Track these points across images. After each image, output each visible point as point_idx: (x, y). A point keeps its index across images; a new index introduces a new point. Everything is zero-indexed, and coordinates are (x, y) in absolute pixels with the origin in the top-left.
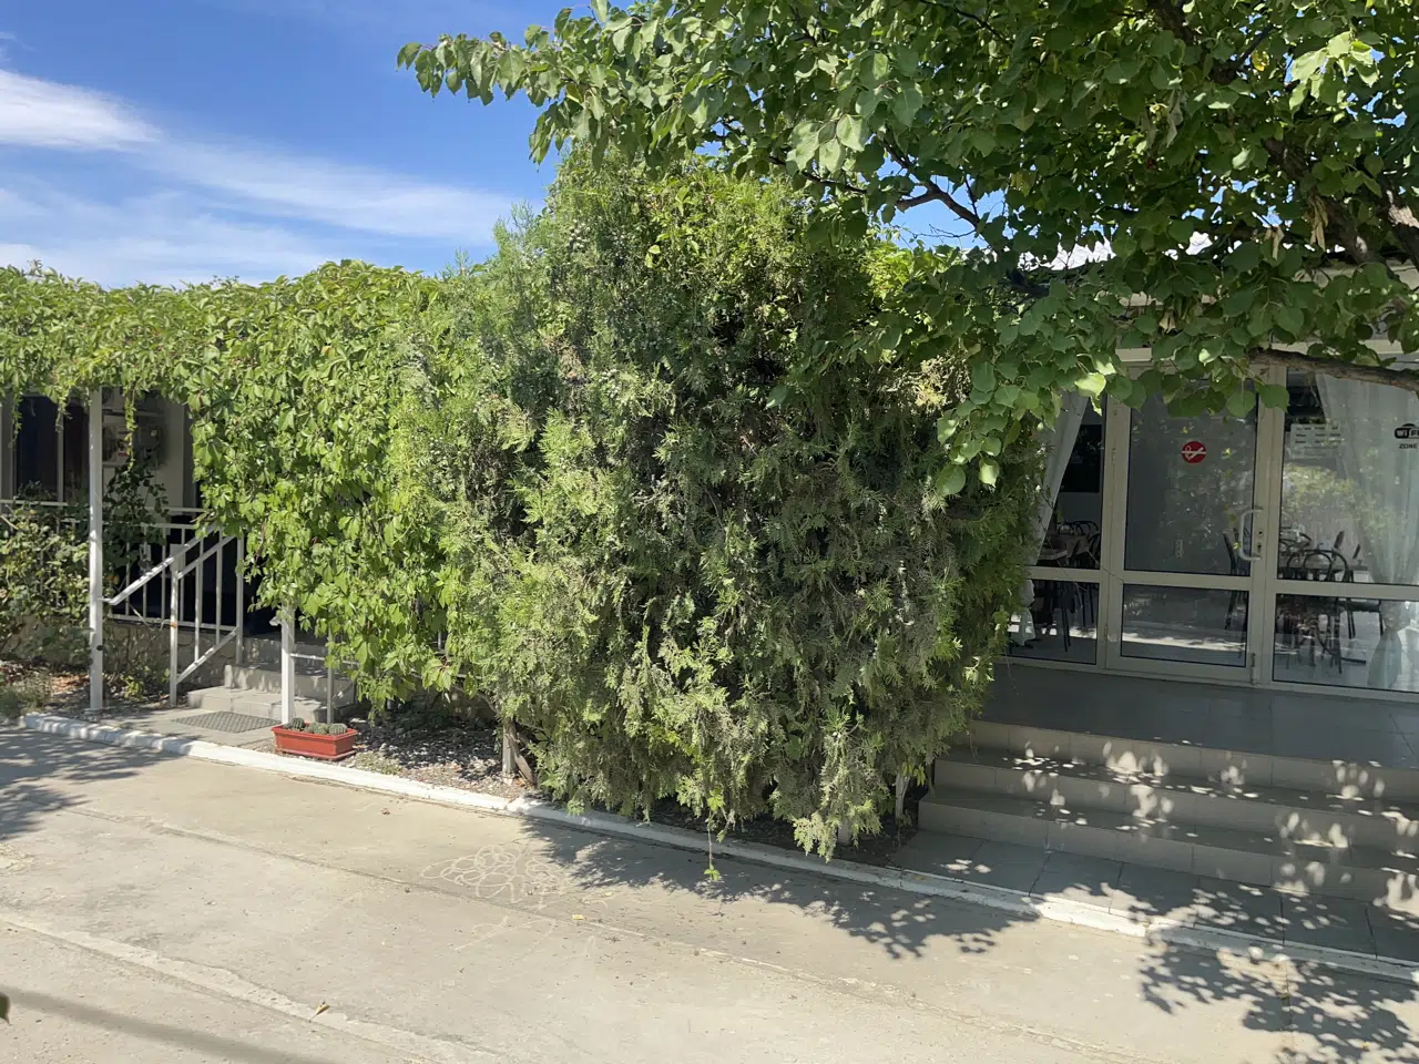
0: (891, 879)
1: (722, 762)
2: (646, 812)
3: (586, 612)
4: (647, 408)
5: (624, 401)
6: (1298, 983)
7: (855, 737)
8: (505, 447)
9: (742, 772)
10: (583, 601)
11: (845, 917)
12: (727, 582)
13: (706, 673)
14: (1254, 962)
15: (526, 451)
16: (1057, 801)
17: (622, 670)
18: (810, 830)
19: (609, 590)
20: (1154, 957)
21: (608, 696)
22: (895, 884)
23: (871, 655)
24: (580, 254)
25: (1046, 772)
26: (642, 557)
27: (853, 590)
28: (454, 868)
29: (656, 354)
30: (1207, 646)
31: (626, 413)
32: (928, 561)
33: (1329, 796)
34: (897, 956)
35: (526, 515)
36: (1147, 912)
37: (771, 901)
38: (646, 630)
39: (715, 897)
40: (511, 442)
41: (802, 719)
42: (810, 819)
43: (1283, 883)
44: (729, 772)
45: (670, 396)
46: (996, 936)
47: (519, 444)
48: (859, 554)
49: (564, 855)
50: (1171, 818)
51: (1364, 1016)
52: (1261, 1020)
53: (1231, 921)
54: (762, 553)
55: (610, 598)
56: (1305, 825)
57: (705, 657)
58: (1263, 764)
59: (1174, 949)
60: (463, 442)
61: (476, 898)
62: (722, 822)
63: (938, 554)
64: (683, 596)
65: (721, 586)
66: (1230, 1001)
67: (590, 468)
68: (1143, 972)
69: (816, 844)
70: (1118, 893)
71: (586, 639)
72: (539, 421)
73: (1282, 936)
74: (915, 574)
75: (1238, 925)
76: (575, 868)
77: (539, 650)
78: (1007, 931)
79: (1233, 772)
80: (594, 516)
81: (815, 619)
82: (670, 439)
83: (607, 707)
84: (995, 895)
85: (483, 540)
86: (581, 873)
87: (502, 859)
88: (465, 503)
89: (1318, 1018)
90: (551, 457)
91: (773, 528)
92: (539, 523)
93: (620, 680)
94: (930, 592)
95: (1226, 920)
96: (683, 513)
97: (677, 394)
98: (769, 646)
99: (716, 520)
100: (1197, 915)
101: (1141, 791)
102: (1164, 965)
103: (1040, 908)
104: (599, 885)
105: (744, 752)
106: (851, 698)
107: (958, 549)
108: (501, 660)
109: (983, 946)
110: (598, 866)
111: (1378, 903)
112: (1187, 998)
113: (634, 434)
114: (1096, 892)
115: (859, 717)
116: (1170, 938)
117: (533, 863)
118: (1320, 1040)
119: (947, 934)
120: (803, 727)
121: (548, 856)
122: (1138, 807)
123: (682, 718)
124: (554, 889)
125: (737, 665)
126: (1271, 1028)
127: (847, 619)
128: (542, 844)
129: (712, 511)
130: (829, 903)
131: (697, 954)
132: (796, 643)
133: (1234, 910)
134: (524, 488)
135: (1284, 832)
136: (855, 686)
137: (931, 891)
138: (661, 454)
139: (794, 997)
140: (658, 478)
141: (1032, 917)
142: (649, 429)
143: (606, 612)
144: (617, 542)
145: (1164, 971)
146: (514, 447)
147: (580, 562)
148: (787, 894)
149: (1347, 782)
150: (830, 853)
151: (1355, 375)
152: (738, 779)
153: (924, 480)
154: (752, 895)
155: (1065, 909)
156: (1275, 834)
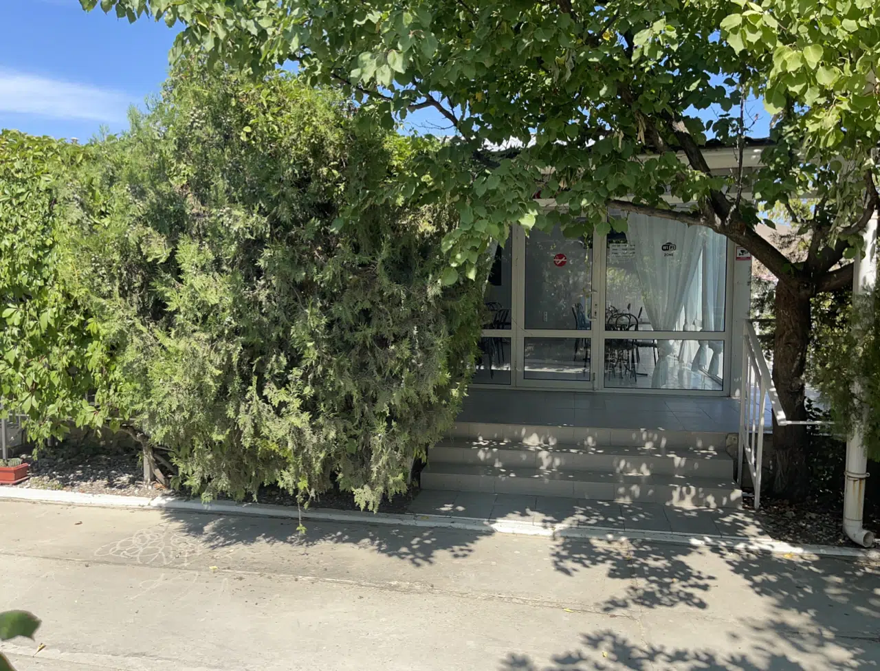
0: (408, 521)
1: (307, 458)
2: (255, 496)
3: (213, 368)
4: (252, 233)
5: (235, 228)
6: (634, 551)
7: (391, 436)
8: (149, 260)
9: (319, 464)
10: (211, 362)
11: (384, 547)
12: (309, 344)
13: (297, 403)
14: (609, 542)
15: (166, 262)
16: (497, 465)
17: (238, 406)
18: (364, 496)
19: (229, 354)
20: (558, 546)
21: (228, 423)
22: (412, 523)
23: (399, 385)
24: (198, 130)
25: (491, 448)
26: (251, 331)
27: (387, 346)
28: (118, 548)
29: (255, 198)
30: (566, 371)
31: (237, 237)
32: (431, 327)
33: (639, 449)
34: (418, 565)
35: (166, 306)
36: (551, 522)
37: (336, 542)
38: (255, 379)
39: (302, 544)
40: (154, 257)
41: (357, 427)
42: (363, 488)
43: (619, 498)
44: (310, 465)
45: (266, 226)
46: (472, 546)
47: (161, 258)
48: (391, 324)
49: (196, 530)
50: (559, 468)
51: (669, 565)
52: (618, 573)
53: (595, 521)
54: (329, 326)
55: (230, 358)
56: (628, 465)
57: (294, 394)
58: (605, 434)
59: (568, 540)
60: (117, 257)
61: (139, 565)
62: (306, 496)
63: (436, 322)
64: (279, 355)
65: (305, 347)
66: (601, 566)
67: (211, 273)
68: (553, 555)
69: (367, 503)
70: (536, 514)
71: (213, 386)
72: (173, 242)
73: (623, 526)
74: (424, 335)
75: (599, 523)
76: (204, 538)
77: (180, 396)
78: (478, 542)
79: (590, 440)
80: (216, 305)
81: (364, 366)
82: (267, 253)
83: (229, 430)
84: (468, 523)
85: (134, 324)
86: (209, 540)
87: (151, 537)
88: (119, 299)
89: (646, 568)
90: (185, 266)
91: (337, 309)
92: (177, 311)
93: (237, 412)
94: (432, 345)
95: (593, 521)
96: (275, 301)
97: (271, 224)
98: (337, 384)
99: (299, 306)
100: (579, 521)
101: (544, 454)
102: (563, 550)
103: (494, 526)
104: (223, 546)
105: (321, 452)
106: (388, 412)
107: (447, 318)
108: (151, 403)
109: (466, 552)
110: (220, 534)
111: (668, 504)
112: (578, 566)
113: (241, 249)
114: (524, 514)
115: (394, 423)
116: (565, 535)
117: (175, 537)
118: (648, 580)
119: (444, 548)
120: (358, 432)
121: (184, 532)
122: (542, 464)
123: (281, 434)
124: (194, 552)
125: (315, 397)
126: (622, 577)
127: (384, 365)
128: (178, 525)
129: (296, 299)
130: (373, 539)
131: (296, 580)
132: (354, 381)
133: (597, 516)
134: (164, 288)
135: (618, 470)
136: (389, 405)
137: (433, 524)
138: (261, 263)
139: (361, 597)
140: (258, 279)
141: (490, 533)
142: (251, 247)
143: (227, 369)
144: (233, 322)
145: (564, 553)
146: (156, 260)
147: (207, 336)
148: (346, 537)
149: (648, 440)
150: (376, 508)
151: (658, 215)
152: (317, 469)
153: (428, 277)
154: (325, 540)
155: (507, 526)
156: (613, 472)
